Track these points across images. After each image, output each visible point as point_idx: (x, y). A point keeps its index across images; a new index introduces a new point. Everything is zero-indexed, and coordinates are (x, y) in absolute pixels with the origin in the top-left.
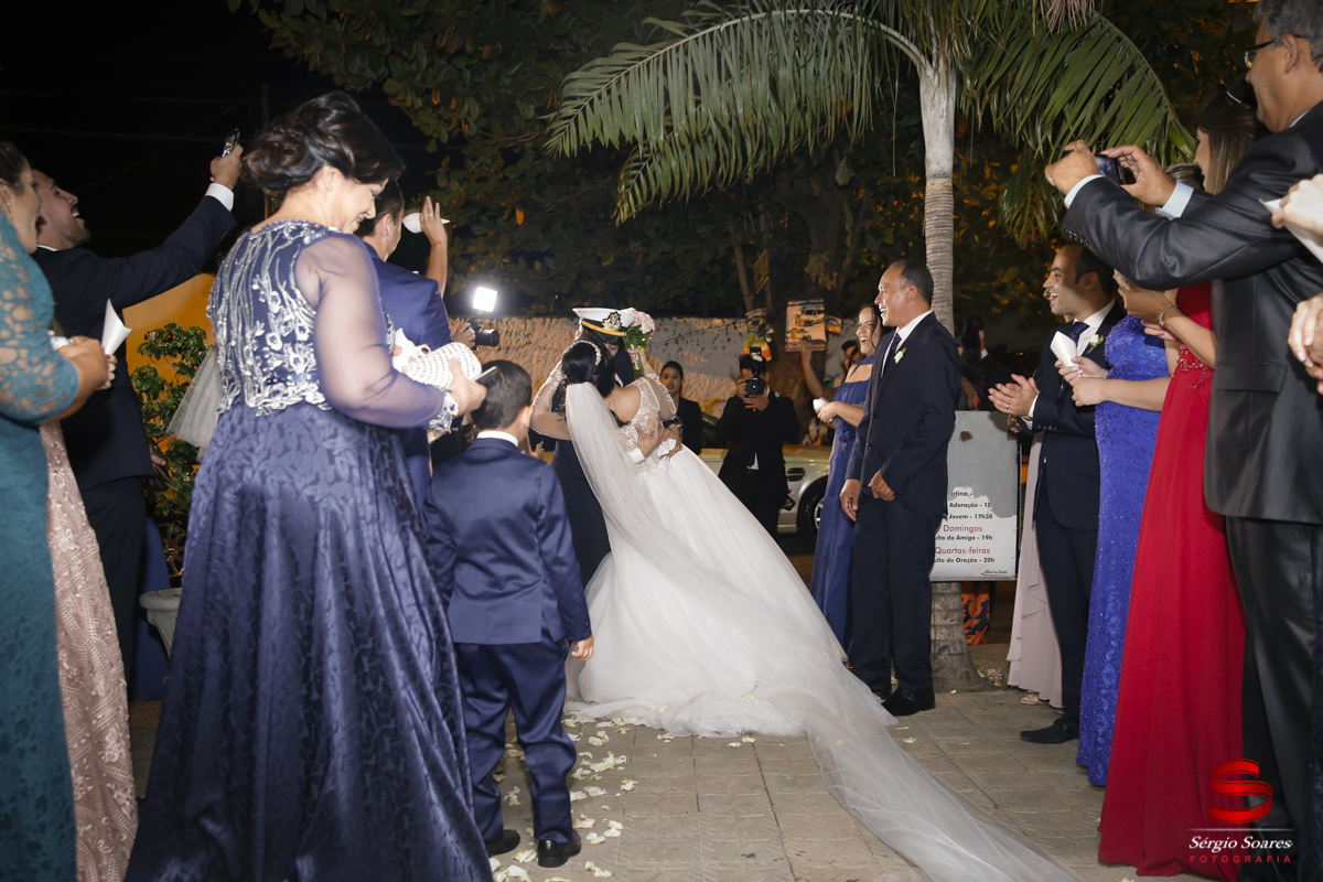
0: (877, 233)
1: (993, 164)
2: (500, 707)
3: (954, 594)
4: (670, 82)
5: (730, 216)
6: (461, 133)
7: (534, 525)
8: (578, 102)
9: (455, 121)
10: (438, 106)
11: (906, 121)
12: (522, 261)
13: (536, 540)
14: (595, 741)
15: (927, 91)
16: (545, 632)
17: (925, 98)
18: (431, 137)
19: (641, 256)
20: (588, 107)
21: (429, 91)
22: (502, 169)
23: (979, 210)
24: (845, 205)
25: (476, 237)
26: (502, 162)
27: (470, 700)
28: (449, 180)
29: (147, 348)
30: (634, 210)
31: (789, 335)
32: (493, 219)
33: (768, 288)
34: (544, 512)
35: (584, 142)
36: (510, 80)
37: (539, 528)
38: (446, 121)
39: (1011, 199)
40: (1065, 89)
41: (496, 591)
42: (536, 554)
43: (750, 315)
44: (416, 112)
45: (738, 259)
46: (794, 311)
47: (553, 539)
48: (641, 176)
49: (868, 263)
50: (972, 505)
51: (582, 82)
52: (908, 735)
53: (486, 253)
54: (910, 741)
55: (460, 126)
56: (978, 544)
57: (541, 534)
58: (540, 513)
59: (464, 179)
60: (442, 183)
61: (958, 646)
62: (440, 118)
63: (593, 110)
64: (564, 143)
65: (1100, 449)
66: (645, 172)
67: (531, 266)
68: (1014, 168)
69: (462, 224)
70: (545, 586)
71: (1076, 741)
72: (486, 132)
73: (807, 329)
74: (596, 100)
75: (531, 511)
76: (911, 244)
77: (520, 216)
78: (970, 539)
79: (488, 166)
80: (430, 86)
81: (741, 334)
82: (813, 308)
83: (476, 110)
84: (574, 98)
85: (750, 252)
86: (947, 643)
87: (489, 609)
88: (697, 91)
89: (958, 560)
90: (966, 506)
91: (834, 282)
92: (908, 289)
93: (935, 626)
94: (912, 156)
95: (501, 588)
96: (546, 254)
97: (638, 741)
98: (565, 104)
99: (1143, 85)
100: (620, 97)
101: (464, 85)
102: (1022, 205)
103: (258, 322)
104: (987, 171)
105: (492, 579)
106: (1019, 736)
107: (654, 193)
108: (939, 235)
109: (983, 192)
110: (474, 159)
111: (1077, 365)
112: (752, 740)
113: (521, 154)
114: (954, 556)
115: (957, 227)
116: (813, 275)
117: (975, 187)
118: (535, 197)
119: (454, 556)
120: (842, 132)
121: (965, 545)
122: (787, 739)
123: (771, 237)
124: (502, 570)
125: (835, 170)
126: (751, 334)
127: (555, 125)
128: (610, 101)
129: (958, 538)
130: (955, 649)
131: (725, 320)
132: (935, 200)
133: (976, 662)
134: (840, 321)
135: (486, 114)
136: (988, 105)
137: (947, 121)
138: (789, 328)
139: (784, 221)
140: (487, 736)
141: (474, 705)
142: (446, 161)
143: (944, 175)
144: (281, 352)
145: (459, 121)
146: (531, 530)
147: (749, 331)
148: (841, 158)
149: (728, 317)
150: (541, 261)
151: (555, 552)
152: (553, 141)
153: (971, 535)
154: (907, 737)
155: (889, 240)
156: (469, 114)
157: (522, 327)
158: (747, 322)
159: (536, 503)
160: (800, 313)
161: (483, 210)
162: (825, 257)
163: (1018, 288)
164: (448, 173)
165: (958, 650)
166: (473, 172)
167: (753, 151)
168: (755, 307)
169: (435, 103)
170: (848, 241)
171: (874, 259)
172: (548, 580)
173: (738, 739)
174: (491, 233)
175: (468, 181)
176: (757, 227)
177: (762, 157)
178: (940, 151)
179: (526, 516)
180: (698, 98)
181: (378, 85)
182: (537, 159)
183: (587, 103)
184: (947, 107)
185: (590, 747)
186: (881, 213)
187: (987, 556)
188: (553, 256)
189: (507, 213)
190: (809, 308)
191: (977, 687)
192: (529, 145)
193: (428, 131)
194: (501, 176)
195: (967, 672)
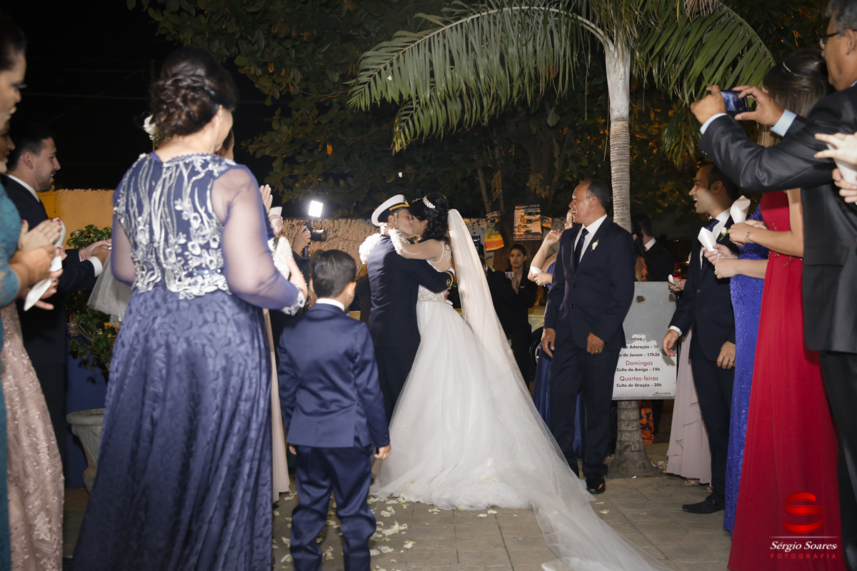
0: (576, 158)
1: (656, 110)
2: (324, 491)
3: (634, 409)
4: (434, 57)
5: (475, 148)
6: (289, 92)
7: (352, 366)
8: (370, 73)
9: (284, 84)
10: (273, 74)
11: (594, 82)
12: (331, 180)
13: (352, 376)
14: (385, 514)
15: (610, 62)
16: (357, 439)
17: (609, 67)
18: (267, 96)
19: (413, 175)
20: (377, 76)
21: (266, 64)
22: (317, 117)
23: (647, 142)
24: (554, 140)
25: (299, 164)
26: (316, 112)
27: (305, 486)
28: (280, 125)
29: (73, 242)
30: (405, 144)
31: (516, 230)
32: (311, 151)
33: (501, 197)
34: (359, 357)
35: (375, 100)
36: (322, 55)
37: (355, 368)
38: (278, 84)
39: (670, 134)
40: (703, 58)
41: (324, 410)
42: (352, 386)
43: (489, 216)
44: (258, 78)
45: (480, 177)
46: (519, 213)
47: (364, 376)
48: (410, 120)
49: (570, 180)
50: (645, 347)
51: (373, 58)
52: (603, 508)
53: (306, 175)
54: (605, 512)
55: (288, 88)
56: (649, 374)
57: (356, 372)
58: (355, 357)
59: (291, 124)
60: (275, 126)
61: (637, 446)
62: (274, 82)
63: (380, 77)
64: (361, 100)
65: (734, 307)
66: (412, 117)
67: (337, 183)
68: (670, 113)
69: (289, 155)
70: (358, 408)
71: (722, 512)
72: (306, 91)
73: (528, 225)
74: (383, 71)
75: (350, 356)
76: (599, 165)
77: (329, 149)
78: (644, 370)
79: (308, 115)
80: (267, 61)
81: (482, 229)
82: (533, 211)
83: (299, 77)
84: (368, 70)
85: (488, 172)
86: (628, 443)
87: (318, 423)
88: (452, 63)
89: (637, 385)
90: (641, 347)
91: (547, 193)
92: (591, 199)
93: (621, 431)
94: (600, 105)
95: (327, 408)
96: (349, 175)
97: (415, 513)
98: (361, 74)
99: (758, 55)
100: (399, 68)
101: (290, 59)
102: (678, 139)
103: (181, 234)
104: (652, 115)
105: (322, 402)
106: (681, 509)
107: (418, 132)
108: (620, 160)
109: (649, 130)
110: (297, 110)
111: (716, 250)
112: (495, 512)
113: (330, 107)
114: (633, 382)
115: (632, 154)
116: (532, 188)
117: (644, 126)
118: (340, 135)
119: (296, 384)
120: (550, 90)
121: (640, 374)
122: (520, 510)
123: (503, 162)
124: (328, 395)
125: (547, 116)
126: (490, 229)
127: (355, 89)
128: (392, 71)
129: (636, 370)
130: (635, 447)
131: (472, 219)
132: (617, 136)
133: (650, 456)
134: (550, 219)
135: (305, 79)
136: (651, 69)
137: (625, 82)
138: (516, 225)
139: (512, 151)
140: (315, 511)
141: (307, 490)
142: (278, 112)
143: (623, 119)
144: (200, 256)
145: (288, 84)
146: (349, 369)
147: (488, 227)
148: (551, 107)
149: (474, 218)
150: (344, 180)
151: (365, 385)
152: (354, 100)
153: (645, 368)
154: (603, 509)
155: (585, 163)
156: (294, 79)
157: (332, 225)
158: (487, 221)
159: (353, 350)
160: (523, 214)
161: (304, 146)
162: (540, 176)
163: (674, 195)
164: (280, 120)
165: (637, 448)
166: (297, 119)
167: (488, 104)
168: (492, 210)
169: (271, 71)
170: (556, 165)
171: (574, 176)
172: (360, 404)
173: (485, 511)
174: (310, 161)
175: (293, 125)
176: (493, 156)
177: (494, 107)
178: (620, 103)
179: (346, 360)
180: (453, 67)
181: (231, 60)
182: (341, 110)
183: (376, 73)
184: (625, 72)
185: (382, 518)
186: (579, 145)
187: (657, 382)
188: (352, 176)
189: (321, 146)
190: (530, 211)
191: (650, 474)
192: (335, 100)
193: (266, 91)
194: (316, 122)
195: (643, 463)
